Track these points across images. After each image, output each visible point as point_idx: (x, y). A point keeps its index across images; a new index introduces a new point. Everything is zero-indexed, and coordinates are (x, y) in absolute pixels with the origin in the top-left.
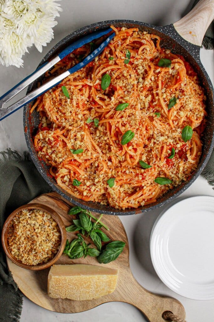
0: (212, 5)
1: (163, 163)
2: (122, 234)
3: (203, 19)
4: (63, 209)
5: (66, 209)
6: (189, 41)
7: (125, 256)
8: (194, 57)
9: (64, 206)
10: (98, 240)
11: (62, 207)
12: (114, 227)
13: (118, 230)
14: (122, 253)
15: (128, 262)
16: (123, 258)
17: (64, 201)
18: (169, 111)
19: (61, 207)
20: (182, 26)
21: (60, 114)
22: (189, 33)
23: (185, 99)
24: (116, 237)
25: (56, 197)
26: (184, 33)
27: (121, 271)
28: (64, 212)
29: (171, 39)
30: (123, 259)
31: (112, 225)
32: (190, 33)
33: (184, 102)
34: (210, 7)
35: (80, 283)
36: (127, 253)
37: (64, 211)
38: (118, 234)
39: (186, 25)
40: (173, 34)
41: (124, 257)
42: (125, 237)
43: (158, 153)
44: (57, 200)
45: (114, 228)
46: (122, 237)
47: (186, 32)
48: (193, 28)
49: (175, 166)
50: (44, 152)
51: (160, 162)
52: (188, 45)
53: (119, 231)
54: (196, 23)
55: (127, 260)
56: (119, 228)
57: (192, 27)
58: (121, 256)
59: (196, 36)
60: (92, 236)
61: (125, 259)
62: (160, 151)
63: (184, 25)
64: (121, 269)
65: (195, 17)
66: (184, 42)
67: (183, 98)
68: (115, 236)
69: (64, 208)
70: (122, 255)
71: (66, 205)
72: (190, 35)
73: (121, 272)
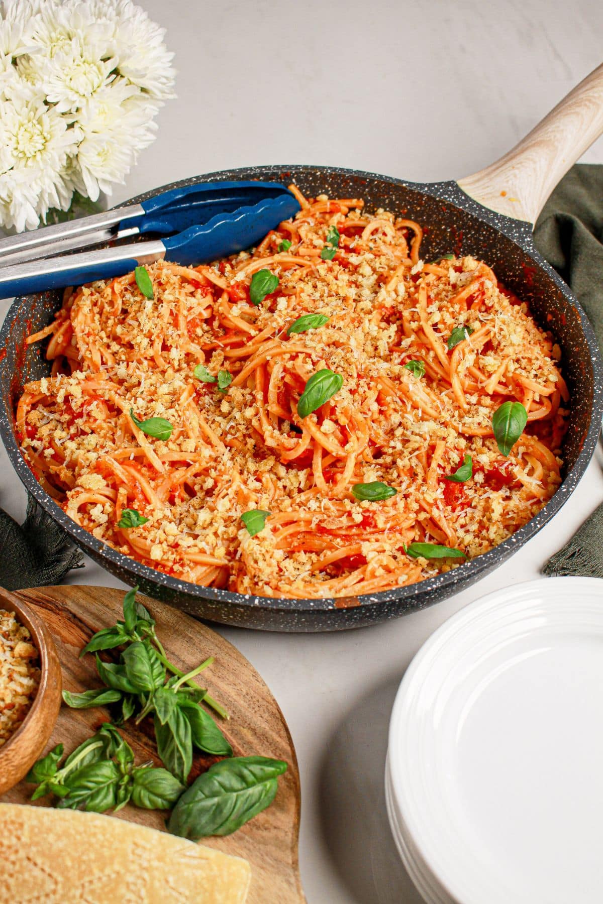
0: (555, 137)
1: (435, 493)
2: (278, 739)
3: (535, 162)
4: (65, 640)
5: (75, 641)
6: (501, 212)
7: (285, 820)
8: (518, 241)
9: (73, 631)
10: (182, 731)
11: (65, 633)
12: (249, 713)
13: (262, 723)
14: (273, 809)
15: (293, 849)
16: (275, 828)
17: (75, 616)
18: (450, 353)
19: (59, 634)
20: (481, 183)
21: (115, 347)
22: (499, 194)
23: (498, 323)
24: (251, 748)
25: (48, 601)
26: (485, 197)
27: (261, 883)
28: (67, 652)
29: (450, 207)
30: (274, 832)
31: (242, 703)
32: (503, 194)
33: (496, 330)
34: (550, 140)
35: (79, 857)
36: (293, 808)
37: (69, 646)
38: (262, 737)
39: (491, 180)
40: (457, 198)
41: (279, 824)
42: (289, 748)
43: (417, 465)
44: (51, 610)
45: (250, 716)
46: (276, 748)
47: (491, 193)
48: (510, 182)
49: (475, 507)
50: (40, 439)
51: (424, 488)
52: (498, 219)
53: (265, 726)
54: (516, 171)
55: (289, 838)
56: (266, 715)
57: (508, 181)
58: (267, 821)
59: (519, 201)
60: (161, 703)
61: (281, 834)
62: (424, 460)
63: (486, 180)
64: (262, 871)
65: (514, 161)
66: (486, 213)
67: (493, 320)
68: (249, 743)
69: (71, 638)
70: (271, 818)
71: (81, 628)
72: (502, 199)
73: (261, 888)
